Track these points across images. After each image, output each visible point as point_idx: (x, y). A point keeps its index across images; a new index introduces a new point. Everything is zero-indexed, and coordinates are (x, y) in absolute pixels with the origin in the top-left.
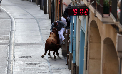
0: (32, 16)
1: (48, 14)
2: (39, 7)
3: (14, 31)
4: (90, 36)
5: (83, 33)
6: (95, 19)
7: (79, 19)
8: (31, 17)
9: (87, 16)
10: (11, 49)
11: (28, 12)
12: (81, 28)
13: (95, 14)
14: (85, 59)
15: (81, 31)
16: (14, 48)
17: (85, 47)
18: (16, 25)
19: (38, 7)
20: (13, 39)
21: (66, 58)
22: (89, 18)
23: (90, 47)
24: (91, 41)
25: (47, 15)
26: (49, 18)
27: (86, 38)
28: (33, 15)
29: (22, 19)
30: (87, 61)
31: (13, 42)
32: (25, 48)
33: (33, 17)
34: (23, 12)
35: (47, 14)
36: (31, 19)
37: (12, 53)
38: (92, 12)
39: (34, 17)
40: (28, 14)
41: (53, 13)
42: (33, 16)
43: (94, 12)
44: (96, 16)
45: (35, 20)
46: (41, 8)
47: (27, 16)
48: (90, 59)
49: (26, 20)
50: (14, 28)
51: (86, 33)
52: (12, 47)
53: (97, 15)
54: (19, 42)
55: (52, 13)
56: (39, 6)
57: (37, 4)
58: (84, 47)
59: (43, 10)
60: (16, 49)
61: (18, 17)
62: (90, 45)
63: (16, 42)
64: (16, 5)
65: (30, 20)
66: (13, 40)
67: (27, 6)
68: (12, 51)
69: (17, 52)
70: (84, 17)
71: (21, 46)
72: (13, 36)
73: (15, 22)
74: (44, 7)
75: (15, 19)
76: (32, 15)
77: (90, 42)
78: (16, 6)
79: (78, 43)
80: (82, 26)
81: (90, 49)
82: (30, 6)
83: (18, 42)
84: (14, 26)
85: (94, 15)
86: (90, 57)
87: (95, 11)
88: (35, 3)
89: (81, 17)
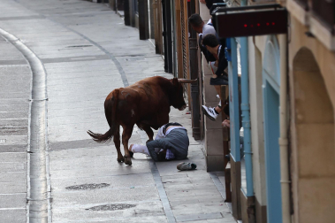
0: (99, 49)
1: (152, 38)
2: (123, 19)
3: (42, 104)
4: (297, 101)
5: (272, 94)
6: (310, 44)
7: (256, 48)
8: (96, 51)
9: (281, 37)
10: (38, 163)
11: (86, 38)
12: (265, 77)
13: (308, 26)
14: (283, 179)
15: (264, 86)
16: (47, 158)
17: (282, 141)
18: (49, 83)
19: (118, 17)
20: (42, 128)
21: (222, 180)
22: (287, 42)
23: (298, 139)
24: (300, 117)
25: (151, 42)
26: (158, 51)
27: (282, 108)
28: (104, 46)
29: (68, 60)
30: (290, 185)
31: (41, 138)
32: (83, 158)
33: (103, 53)
34: (71, 36)
35: (150, 40)
36: (99, 57)
37: (42, 178)
38: (296, 20)
39: (107, 53)
40: (86, 42)
41: (167, 34)
42: (104, 50)
43: (302, 20)
44: (310, 35)
45: (113, 62)
46: (129, 22)
47: (84, 48)
48: (300, 177)
49: (82, 63)
50: (44, 92)
51: (281, 92)
52: (41, 155)
53: (314, 31)
54: (64, 138)
55: (164, 34)
56: (122, 13)
57: (115, 10)
58: (277, 141)
59: (134, 26)
60: (53, 162)
61: (54, 54)
62: (298, 133)
63: (53, 139)
64: (44, 17)
65: (96, 62)
66: (42, 134)
67: (81, 16)
68: (43, 170)
69: (58, 173)
70: (272, 40)
71: (70, 150)
72: (41, 119)
73: (46, 74)
74: (138, 16)
75: (44, 61)
76: (100, 47)
77: (298, 122)
78: (43, 20)
79: (258, 127)
80: (268, 69)
81: (298, 146)
82: (92, 16)
83: (59, 140)
84: (43, 86)
85: (306, 30)
86: (299, 170)
87: (307, 18)
88: (107, 4)
89: (262, 41)
